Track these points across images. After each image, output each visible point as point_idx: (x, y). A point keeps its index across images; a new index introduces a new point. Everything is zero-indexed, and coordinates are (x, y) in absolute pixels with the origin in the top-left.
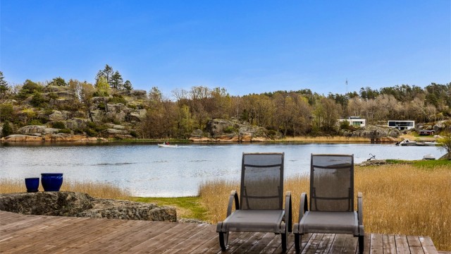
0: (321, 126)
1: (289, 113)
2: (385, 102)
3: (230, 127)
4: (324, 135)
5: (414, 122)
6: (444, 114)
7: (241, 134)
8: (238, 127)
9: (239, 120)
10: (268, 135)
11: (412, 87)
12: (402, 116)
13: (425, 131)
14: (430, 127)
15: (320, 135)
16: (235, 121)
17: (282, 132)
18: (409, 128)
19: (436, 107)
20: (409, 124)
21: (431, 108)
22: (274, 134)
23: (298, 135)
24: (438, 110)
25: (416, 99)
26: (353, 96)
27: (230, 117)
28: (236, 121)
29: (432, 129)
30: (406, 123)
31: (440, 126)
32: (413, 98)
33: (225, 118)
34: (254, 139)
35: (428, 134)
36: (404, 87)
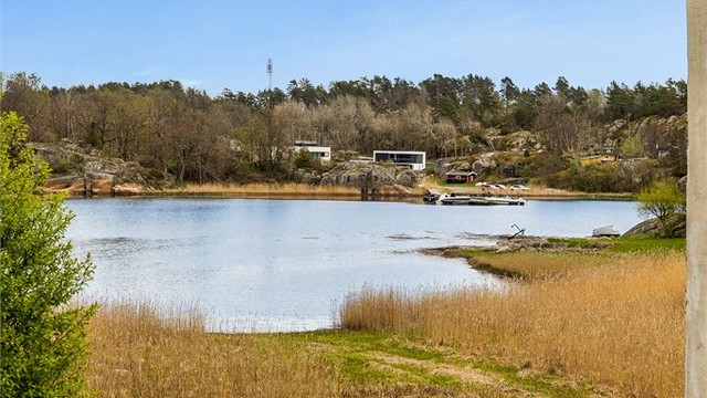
0: (255, 160)
2: (351, 110)
3: (63, 161)
4: (263, 181)
5: (424, 153)
6: (472, 139)
7: (89, 175)
8: (81, 161)
9: (81, 145)
10: (147, 181)
11: (393, 82)
12: (387, 142)
13: (458, 174)
14: (466, 165)
15: (256, 181)
16: (71, 149)
17: (171, 171)
18: (416, 167)
19: (456, 123)
20: (416, 159)
21: (445, 125)
22: (161, 177)
23: (210, 179)
24: (460, 130)
25: (412, 107)
26: (276, 97)
27: (59, 139)
28: (74, 146)
29: (470, 170)
30: (408, 156)
31: (487, 164)
32: (403, 103)
33: (49, 142)
34: (118, 188)
35: (463, 181)
36: (377, 80)
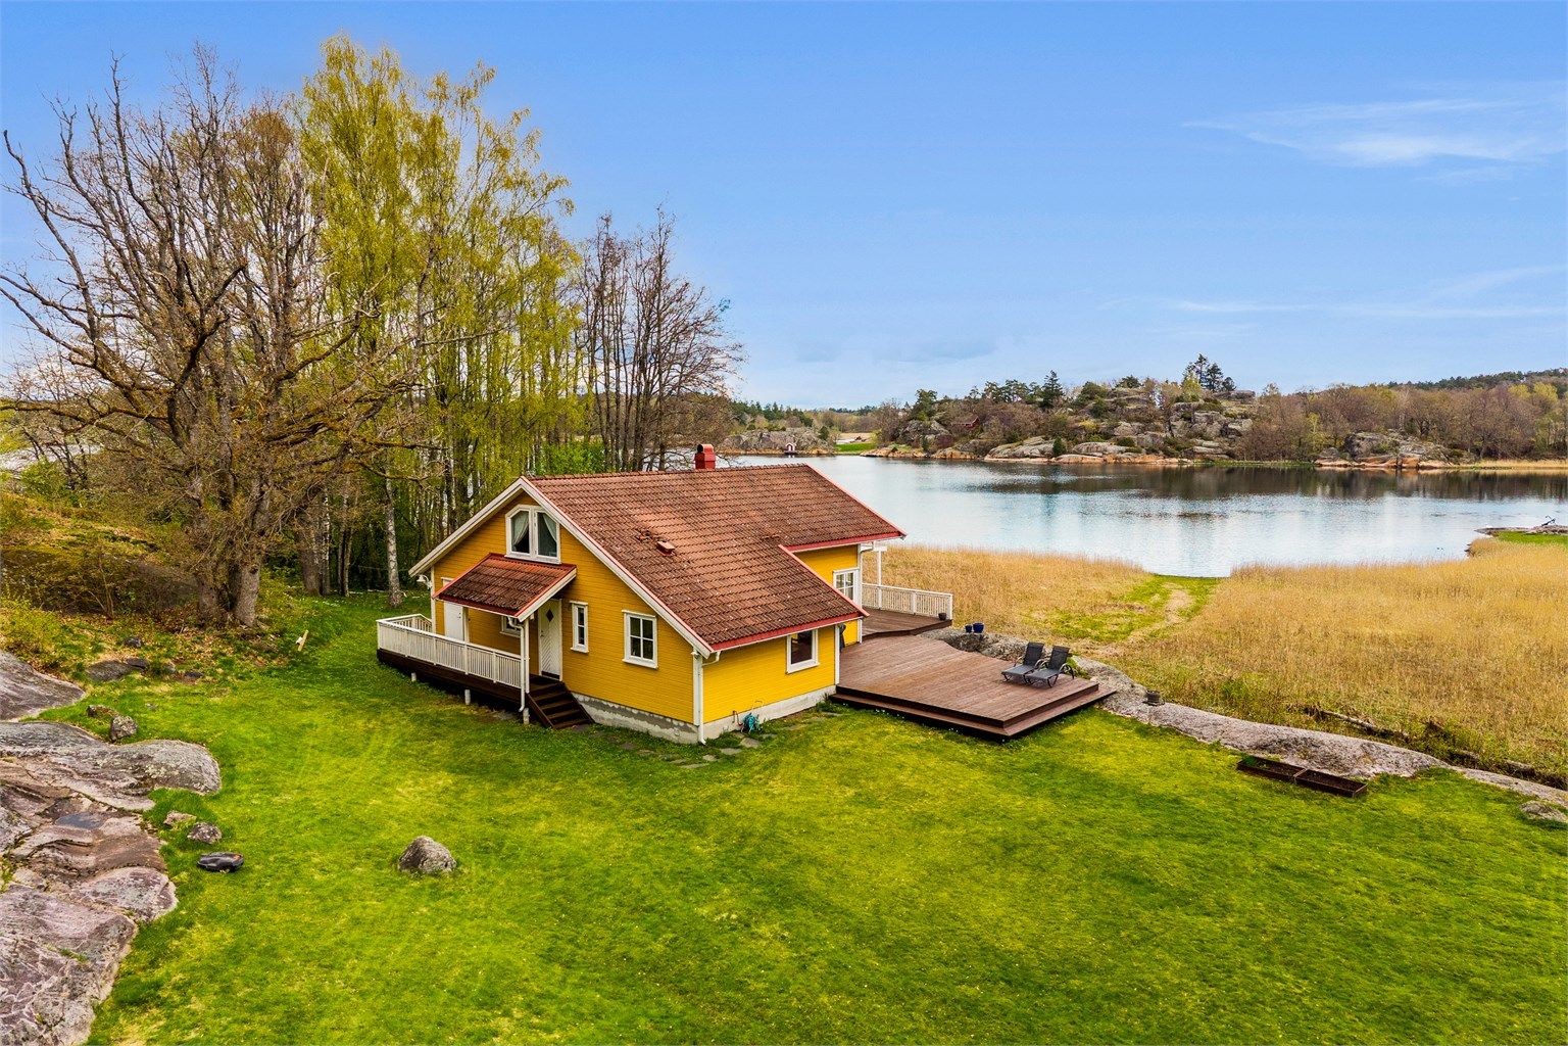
0: (1552, 442)
1: (1489, 424)
3: (1382, 446)
4: (1554, 458)
7: (1403, 456)
8: (1397, 444)
9: (1403, 434)
10: (1449, 457)
15: (1548, 458)
16: (1395, 435)
17: (1477, 451)
22: (1460, 455)
23: (1504, 457)
27: (1386, 428)
28: (1396, 435)
33: (1378, 431)
34: (1423, 463)
